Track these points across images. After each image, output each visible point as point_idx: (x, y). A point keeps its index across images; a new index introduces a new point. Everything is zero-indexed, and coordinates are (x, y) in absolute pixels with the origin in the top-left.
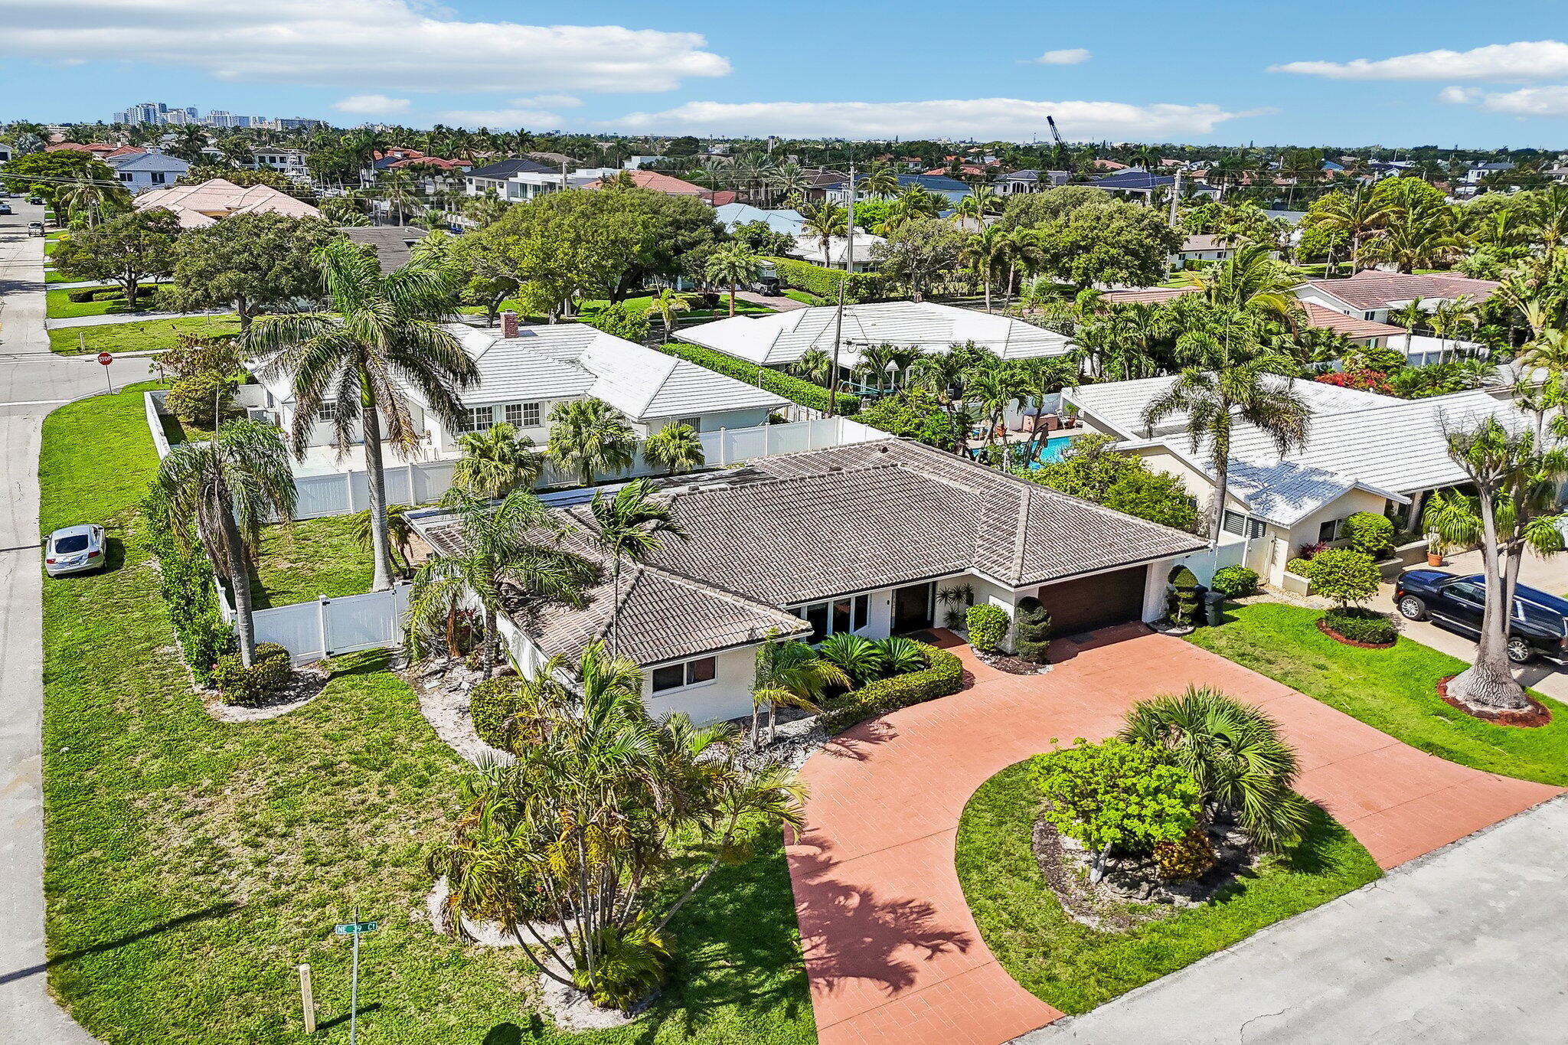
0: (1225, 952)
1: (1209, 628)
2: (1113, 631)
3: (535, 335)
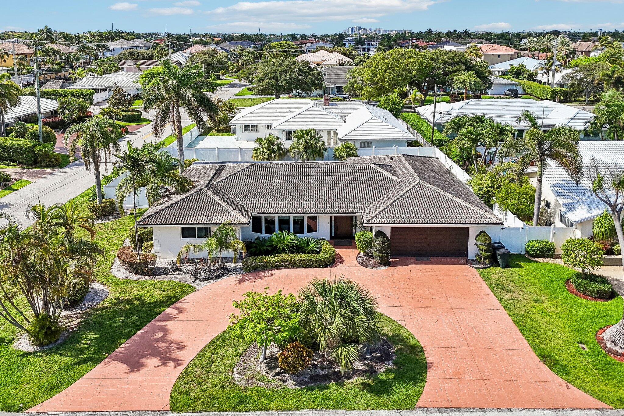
0: (276, 412)
1: (500, 268)
2: (447, 259)
3: (336, 105)
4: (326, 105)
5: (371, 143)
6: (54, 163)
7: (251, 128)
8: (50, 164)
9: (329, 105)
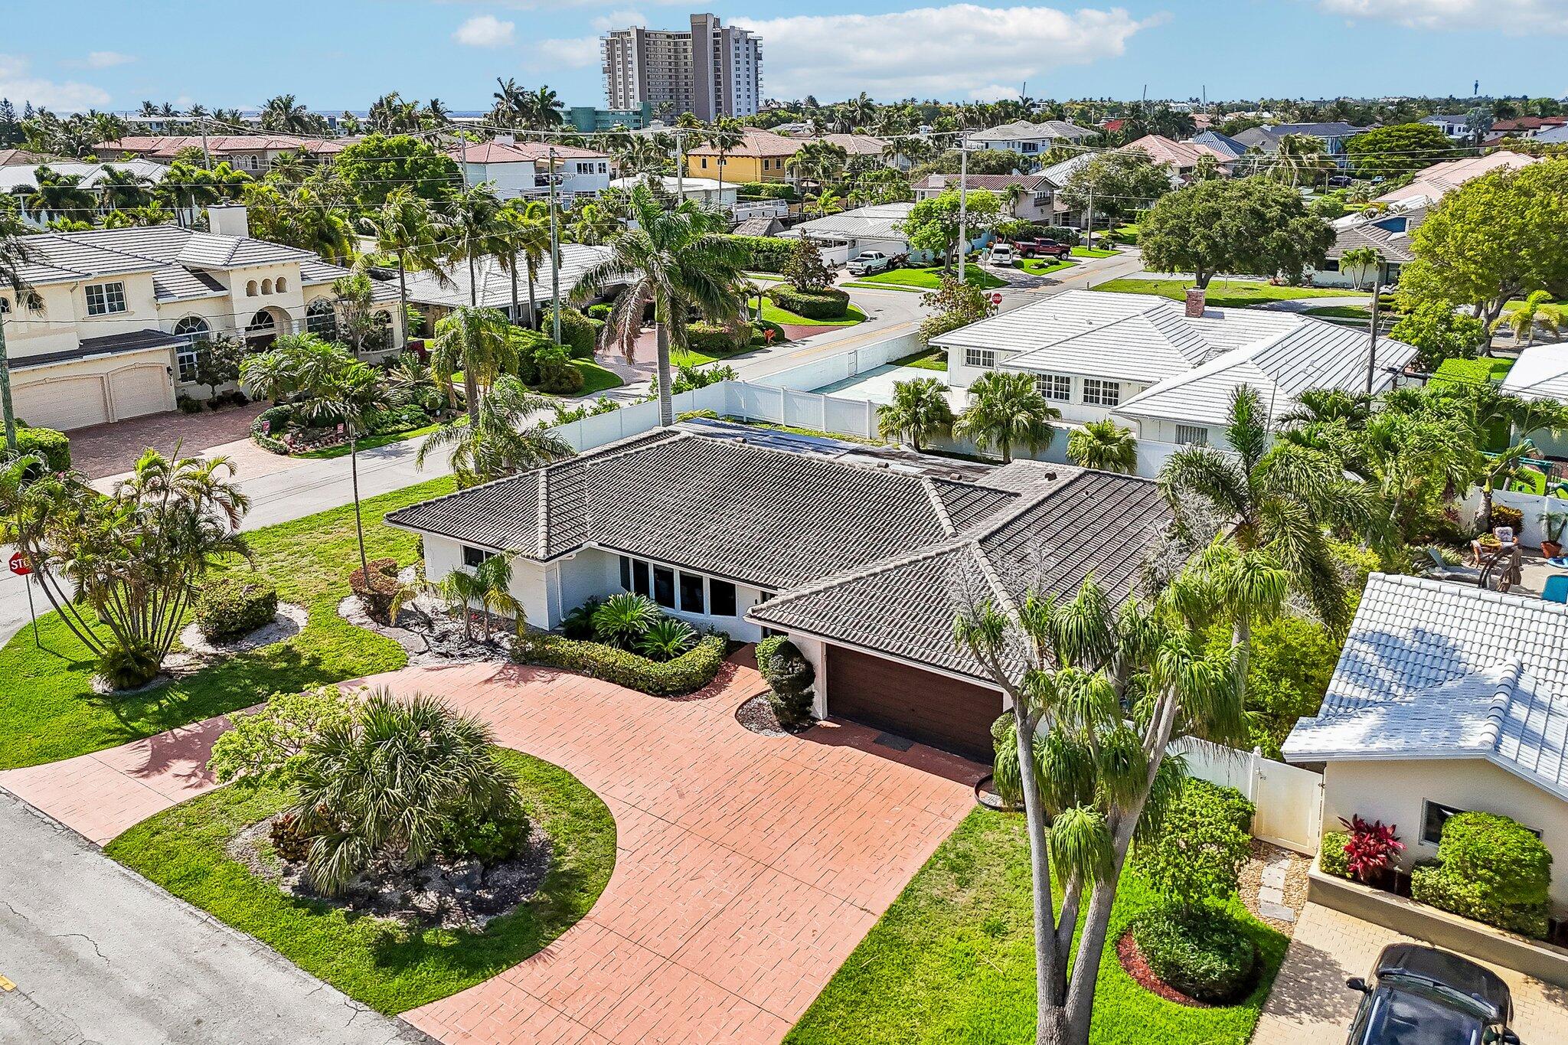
3: (1223, 317)
4: (1193, 316)
5: (1204, 431)
6: (566, 385)
7: (981, 358)
8: (557, 386)
9: (1202, 314)
